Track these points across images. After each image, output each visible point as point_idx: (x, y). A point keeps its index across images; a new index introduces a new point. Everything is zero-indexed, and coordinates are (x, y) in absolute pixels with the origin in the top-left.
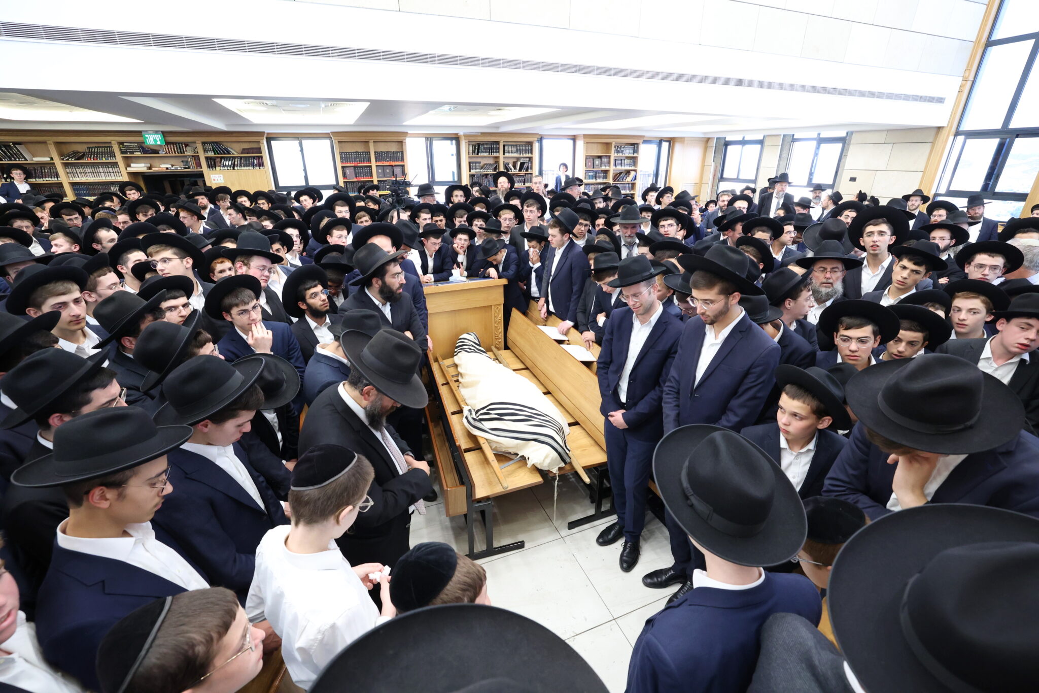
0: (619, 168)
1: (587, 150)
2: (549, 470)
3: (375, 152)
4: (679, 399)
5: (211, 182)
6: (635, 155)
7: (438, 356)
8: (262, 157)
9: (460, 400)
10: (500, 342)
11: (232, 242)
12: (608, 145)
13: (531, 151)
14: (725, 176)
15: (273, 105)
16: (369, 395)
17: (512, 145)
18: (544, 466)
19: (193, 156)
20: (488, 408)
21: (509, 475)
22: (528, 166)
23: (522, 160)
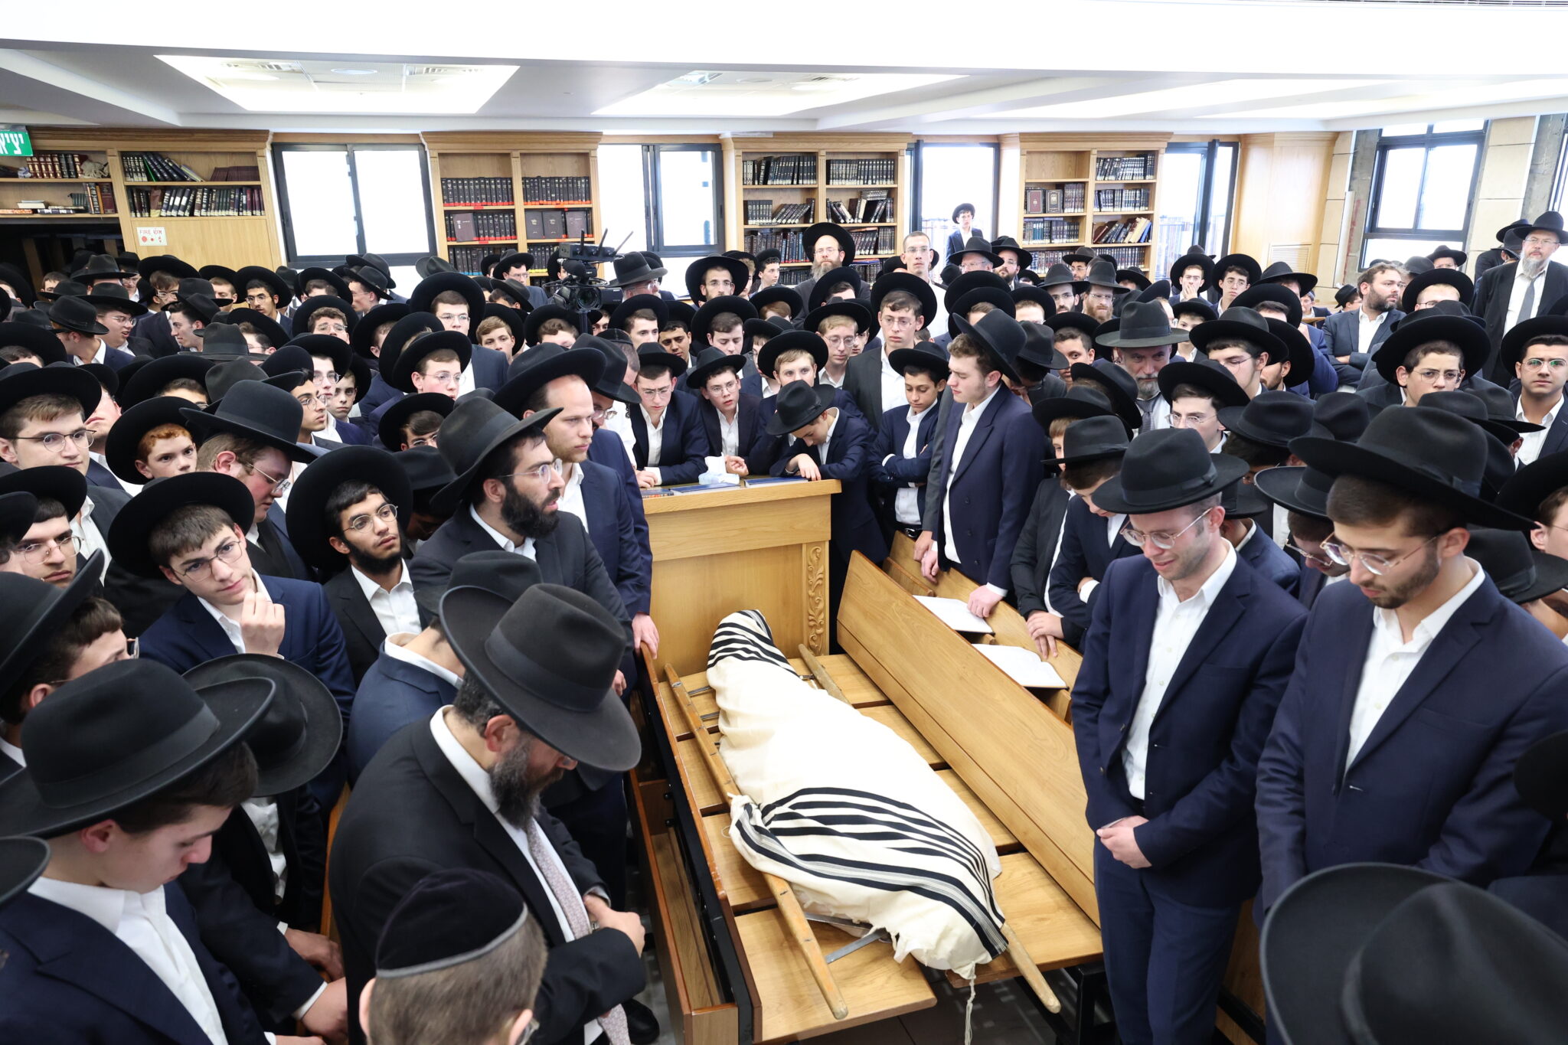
0: (1108, 210)
1: (1028, 168)
2: (950, 971)
3: (524, 179)
4: (1301, 793)
5: (136, 244)
6: (1149, 179)
7: (668, 666)
8: (259, 188)
9: (722, 780)
10: (819, 635)
11: (191, 388)
12: (1081, 156)
13: (893, 175)
14: (1381, 223)
15: (293, 71)
16: (499, 739)
17: (847, 161)
18: (939, 961)
19: (97, 184)
20: (795, 803)
21: (846, 979)
22: (885, 211)
23: (871, 197)
